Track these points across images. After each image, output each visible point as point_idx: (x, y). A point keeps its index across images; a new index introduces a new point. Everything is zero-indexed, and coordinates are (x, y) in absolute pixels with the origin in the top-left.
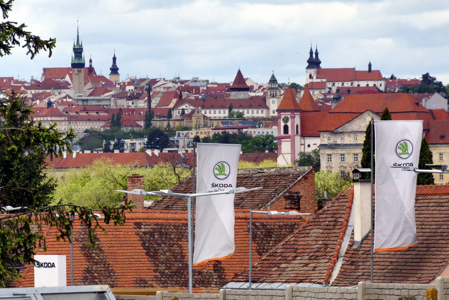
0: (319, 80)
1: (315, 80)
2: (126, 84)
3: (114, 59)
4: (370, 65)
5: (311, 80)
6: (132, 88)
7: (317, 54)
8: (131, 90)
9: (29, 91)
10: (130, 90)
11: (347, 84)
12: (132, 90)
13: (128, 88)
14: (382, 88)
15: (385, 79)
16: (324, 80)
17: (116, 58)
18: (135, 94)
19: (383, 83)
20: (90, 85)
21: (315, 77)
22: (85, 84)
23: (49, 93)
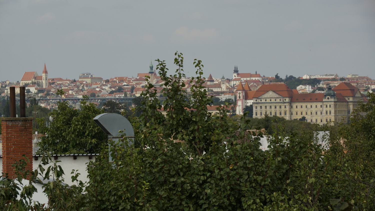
0: (238, 78)
1: (237, 77)
4: (256, 72)
5: (235, 78)
7: (237, 68)
9: (134, 82)
11: (248, 79)
14: (261, 80)
15: (261, 77)
16: (240, 77)
19: (261, 78)
20: (155, 80)
21: (237, 76)
22: (154, 79)
23: (142, 82)
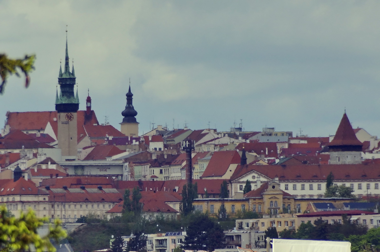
2: (150, 139)
3: (129, 96)
6: (159, 145)
8: (158, 150)
10: (156, 149)
12: (160, 149)
13: (153, 146)
17: (132, 95)
18: (166, 157)
20: (87, 141)
22: (79, 139)
23: (18, 155)
